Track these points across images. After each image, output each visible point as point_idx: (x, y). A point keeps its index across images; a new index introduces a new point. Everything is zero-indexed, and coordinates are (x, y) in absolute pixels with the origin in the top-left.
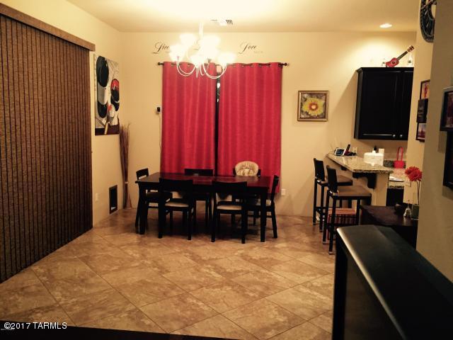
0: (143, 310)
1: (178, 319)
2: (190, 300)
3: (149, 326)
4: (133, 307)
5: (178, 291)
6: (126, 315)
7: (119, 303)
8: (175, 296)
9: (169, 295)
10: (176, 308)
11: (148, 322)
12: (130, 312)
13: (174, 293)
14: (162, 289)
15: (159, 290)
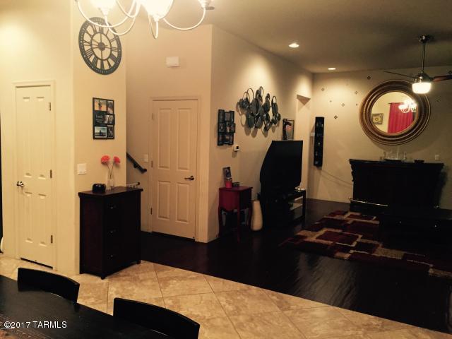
0: (277, 307)
1: (249, 295)
2: (231, 308)
3: (273, 295)
4: (286, 312)
5: (236, 320)
6: (292, 307)
7: (299, 319)
8: (243, 314)
9: (248, 318)
10: (247, 304)
11: (274, 298)
12: (289, 309)
13: (241, 318)
14: (253, 325)
15: (256, 326)
